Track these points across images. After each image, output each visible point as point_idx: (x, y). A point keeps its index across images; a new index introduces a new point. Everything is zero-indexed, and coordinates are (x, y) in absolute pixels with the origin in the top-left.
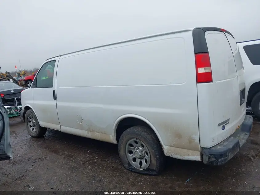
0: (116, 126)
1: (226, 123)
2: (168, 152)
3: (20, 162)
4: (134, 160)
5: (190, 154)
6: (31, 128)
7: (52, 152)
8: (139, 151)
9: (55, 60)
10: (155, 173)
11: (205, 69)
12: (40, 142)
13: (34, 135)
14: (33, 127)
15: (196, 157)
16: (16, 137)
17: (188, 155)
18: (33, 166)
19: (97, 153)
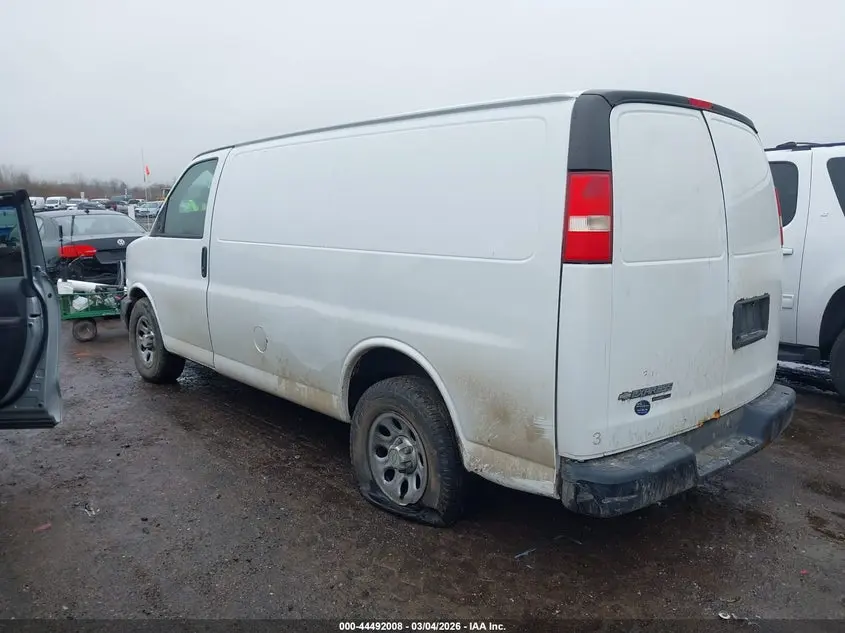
0: (349, 368)
1: (657, 395)
2: (472, 460)
3: (90, 442)
4: (390, 474)
5: (530, 473)
6: (144, 354)
7: (183, 425)
8: (402, 450)
9: (216, 159)
10: (435, 519)
11: (590, 222)
12: (159, 396)
13: (148, 373)
14: (150, 349)
15: (543, 484)
16: (106, 373)
17: (524, 476)
18: (118, 455)
19: (303, 446)
